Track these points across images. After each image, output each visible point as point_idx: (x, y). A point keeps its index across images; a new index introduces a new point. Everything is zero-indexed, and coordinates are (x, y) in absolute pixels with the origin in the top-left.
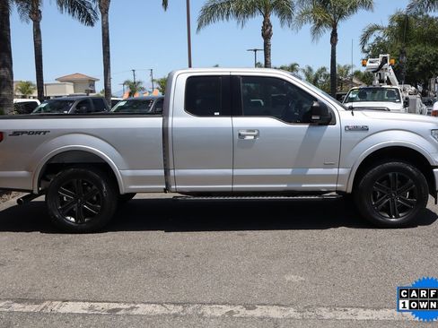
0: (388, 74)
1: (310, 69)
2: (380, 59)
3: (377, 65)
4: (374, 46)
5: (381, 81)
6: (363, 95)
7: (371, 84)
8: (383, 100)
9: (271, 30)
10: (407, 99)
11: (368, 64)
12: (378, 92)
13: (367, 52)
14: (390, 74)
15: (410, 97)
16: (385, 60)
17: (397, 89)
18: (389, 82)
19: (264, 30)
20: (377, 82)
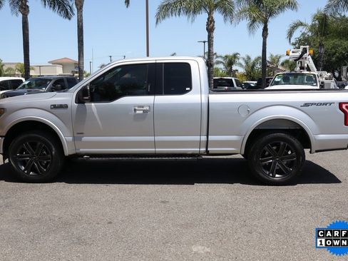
0: (308, 62)
1: (249, 58)
2: (301, 50)
3: (298, 54)
4: (300, 40)
5: (302, 68)
6: (286, 79)
7: (293, 70)
8: (303, 84)
9: (213, 25)
10: (322, 83)
11: (291, 54)
12: (299, 77)
13: (295, 45)
14: (309, 62)
15: (326, 81)
16: (305, 51)
17: (314, 75)
18: (308, 69)
19: (208, 25)
20: (298, 68)
